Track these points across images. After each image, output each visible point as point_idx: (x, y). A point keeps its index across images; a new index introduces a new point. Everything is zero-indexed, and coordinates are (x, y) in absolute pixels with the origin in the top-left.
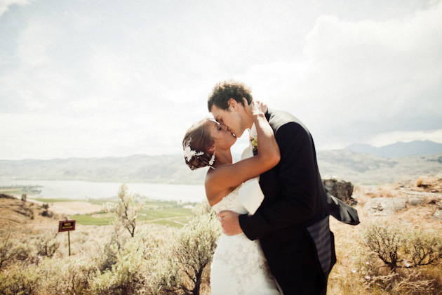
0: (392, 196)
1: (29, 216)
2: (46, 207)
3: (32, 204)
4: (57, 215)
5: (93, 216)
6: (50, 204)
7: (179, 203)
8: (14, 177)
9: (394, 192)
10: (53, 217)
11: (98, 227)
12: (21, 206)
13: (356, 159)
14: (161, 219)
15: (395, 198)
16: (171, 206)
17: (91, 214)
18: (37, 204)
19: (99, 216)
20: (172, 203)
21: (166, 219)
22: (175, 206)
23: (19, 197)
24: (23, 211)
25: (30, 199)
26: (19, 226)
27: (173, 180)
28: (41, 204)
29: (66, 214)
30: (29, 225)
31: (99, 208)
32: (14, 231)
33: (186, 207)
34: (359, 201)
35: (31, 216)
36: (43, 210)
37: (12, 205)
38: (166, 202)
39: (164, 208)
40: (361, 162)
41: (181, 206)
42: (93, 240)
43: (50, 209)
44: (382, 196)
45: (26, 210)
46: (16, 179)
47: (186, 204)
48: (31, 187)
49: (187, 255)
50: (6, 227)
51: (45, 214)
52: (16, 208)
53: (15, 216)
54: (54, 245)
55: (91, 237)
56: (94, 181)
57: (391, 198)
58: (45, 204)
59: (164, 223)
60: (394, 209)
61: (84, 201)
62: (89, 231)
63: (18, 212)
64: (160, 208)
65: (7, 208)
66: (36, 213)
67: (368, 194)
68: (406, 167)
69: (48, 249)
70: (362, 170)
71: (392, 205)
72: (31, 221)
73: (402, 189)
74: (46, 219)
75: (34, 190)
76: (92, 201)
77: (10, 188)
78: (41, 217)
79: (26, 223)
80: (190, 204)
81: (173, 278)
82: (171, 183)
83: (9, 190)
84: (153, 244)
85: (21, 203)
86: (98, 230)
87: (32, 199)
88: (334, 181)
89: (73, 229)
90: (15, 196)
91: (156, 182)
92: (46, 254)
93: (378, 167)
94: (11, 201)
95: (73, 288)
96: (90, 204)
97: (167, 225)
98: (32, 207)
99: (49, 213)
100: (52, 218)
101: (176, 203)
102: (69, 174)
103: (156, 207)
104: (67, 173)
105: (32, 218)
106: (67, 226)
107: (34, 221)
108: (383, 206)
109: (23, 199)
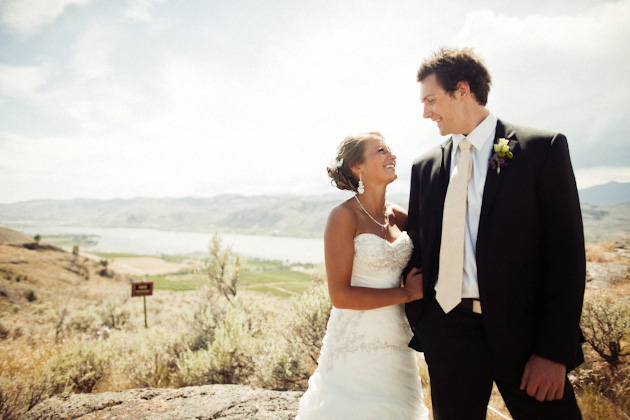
0: (606, 261)
1: (83, 275)
2: (104, 264)
3: (87, 260)
4: (119, 275)
5: (167, 278)
6: (109, 260)
7: (285, 264)
8: (62, 223)
9: (609, 255)
10: (115, 277)
11: (175, 294)
12: (73, 262)
14: (260, 285)
15: (611, 264)
16: (274, 267)
17: (165, 275)
18: (93, 261)
19: (175, 278)
20: (274, 263)
21: (267, 285)
22: (280, 267)
23: (70, 249)
24: (75, 269)
25: (83, 253)
26: (70, 288)
27: (277, 231)
28: (98, 259)
29: (132, 274)
30: (83, 288)
31: (175, 268)
32: (63, 294)
33: (295, 269)
35: (86, 275)
36: (101, 268)
37: (61, 260)
38: (268, 262)
39: (265, 269)
41: (287, 268)
42: (169, 311)
43: (110, 267)
45: (79, 267)
46: (66, 225)
47: (295, 265)
48: (84, 237)
49: (314, 333)
50: (54, 289)
51: (103, 273)
52: (66, 264)
53: (65, 275)
54: (122, 314)
55: (166, 306)
56: (169, 230)
57: (604, 264)
58: (104, 259)
59: (264, 290)
60: (608, 279)
61: (154, 257)
62: (163, 298)
63: (69, 269)
64: (258, 269)
65: (55, 264)
66: (92, 272)
68: (621, 219)
69: (115, 320)
71: (606, 273)
72: (85, 282)
73: (621, 250)
74: (104, 281)
75: (88, 240)
76: (165, 258)
77: (57, 237)
78: (98, 277)
79: (78, 284)
80: (300, 264)
81: (295, 364)
82: (274, 235)
83: (56, 240)
84: (261, 317)
85: (72, 257)
86: (175, 297)
87: (87, 252)
89: (150, 294)
90: (64, 248)
91: (253, 234)
92: (113, 325)
94: (59, 255)
95: (156, 371)
96: (162, 262)
97: (269, 293)
98: (86, 264)
99: (109, 272)
100: (113, 280)
101: (280, 262)
102: (135, 220)
103: (252, 268)
104: (132, 218)
105: (87, 278)
106: (142, 289)
107: (89, 282)
108: (592, 275)
109: (75, 252)
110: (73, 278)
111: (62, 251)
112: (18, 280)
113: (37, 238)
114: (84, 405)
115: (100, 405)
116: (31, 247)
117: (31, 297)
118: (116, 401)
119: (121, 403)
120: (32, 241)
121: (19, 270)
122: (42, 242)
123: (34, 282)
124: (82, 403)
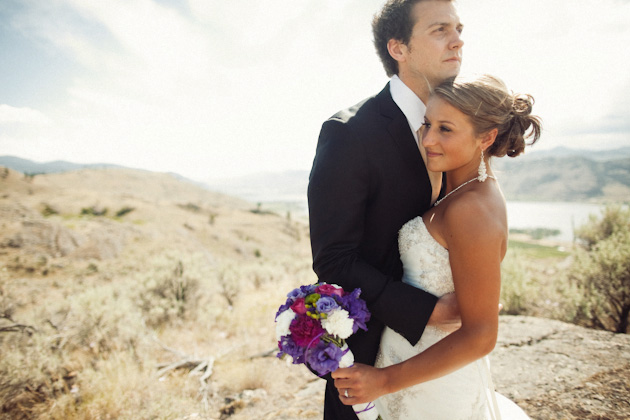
1: (295, 237)
12: (287, 225)
24: (289, 231)
25: (294, 217)
26: (285, 248)
30: (296, 248)
35: (298, 237)
37: (277, 223)
45: (292, 229)
52: (282, 226)
63: (284, 232)
65: (273, 227)
72: (297, 243)
79: (292, 244)
85: (286, 221)
90: (279, 213)
94: (276, 219)
98: (297, 227)
109: (289, 216)
110: (287, 239)
111: (278, 215)
112: (248, 239)
113: (259, 204)
116: (256, 212)
117: (258, 254)
120: (255, 207)
121: (248, 231)
122: (264, 208)
123: (259, 242)
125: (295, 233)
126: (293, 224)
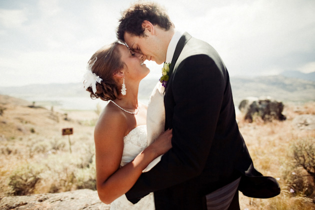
2: (66, 115)
3: (58, 113)
12: (51, 114)
13: (287, 82)
18: (61, 113)
24: (53, 117)
26: (50, 127)
34: (288, 117)
37: (45, 113)
40: (291, 85)
43: (69, 116)
44: (308, 113)
51: (66, 119)
52: (48, 115)
58: (66, 113)
63: (49, 118)
65: (43, 115)
66: (60, 119)
67: (297, 112)
70: (292, 91)
78: (64, 121)
79: (54, 124)
85: (51, 112)
88: (268, 101)
89: (72, 134)
92: (58, 149)
93: (305, 88)
94: (44, 111)
98: (57, 115)
99: (69, 119)
105: (58, 122)
106: (67, 132)
108: (309, 122)
109: (52, 109)
110: (52, 122)
111: (45, 109)
112: (26, 122)
113: (34, 103)
114: (6, 205)
115: (14, 205)
116: (31, 107)
117: (33, 131)
118: (24, 202)
119: (26, 204)
120: (31, 104)
121: (26, 118)
123: (34, 124)
124: (6, 203)
125: (56, 118)
126: (55, 114)
